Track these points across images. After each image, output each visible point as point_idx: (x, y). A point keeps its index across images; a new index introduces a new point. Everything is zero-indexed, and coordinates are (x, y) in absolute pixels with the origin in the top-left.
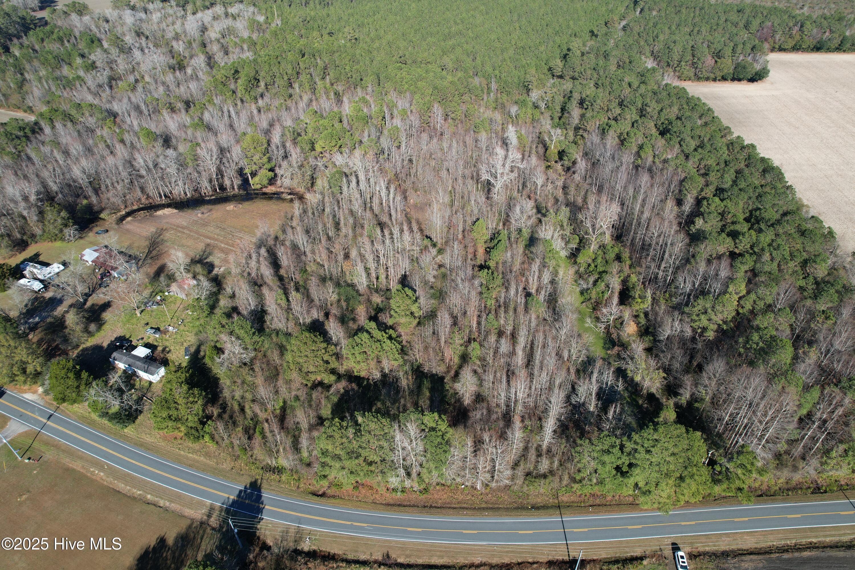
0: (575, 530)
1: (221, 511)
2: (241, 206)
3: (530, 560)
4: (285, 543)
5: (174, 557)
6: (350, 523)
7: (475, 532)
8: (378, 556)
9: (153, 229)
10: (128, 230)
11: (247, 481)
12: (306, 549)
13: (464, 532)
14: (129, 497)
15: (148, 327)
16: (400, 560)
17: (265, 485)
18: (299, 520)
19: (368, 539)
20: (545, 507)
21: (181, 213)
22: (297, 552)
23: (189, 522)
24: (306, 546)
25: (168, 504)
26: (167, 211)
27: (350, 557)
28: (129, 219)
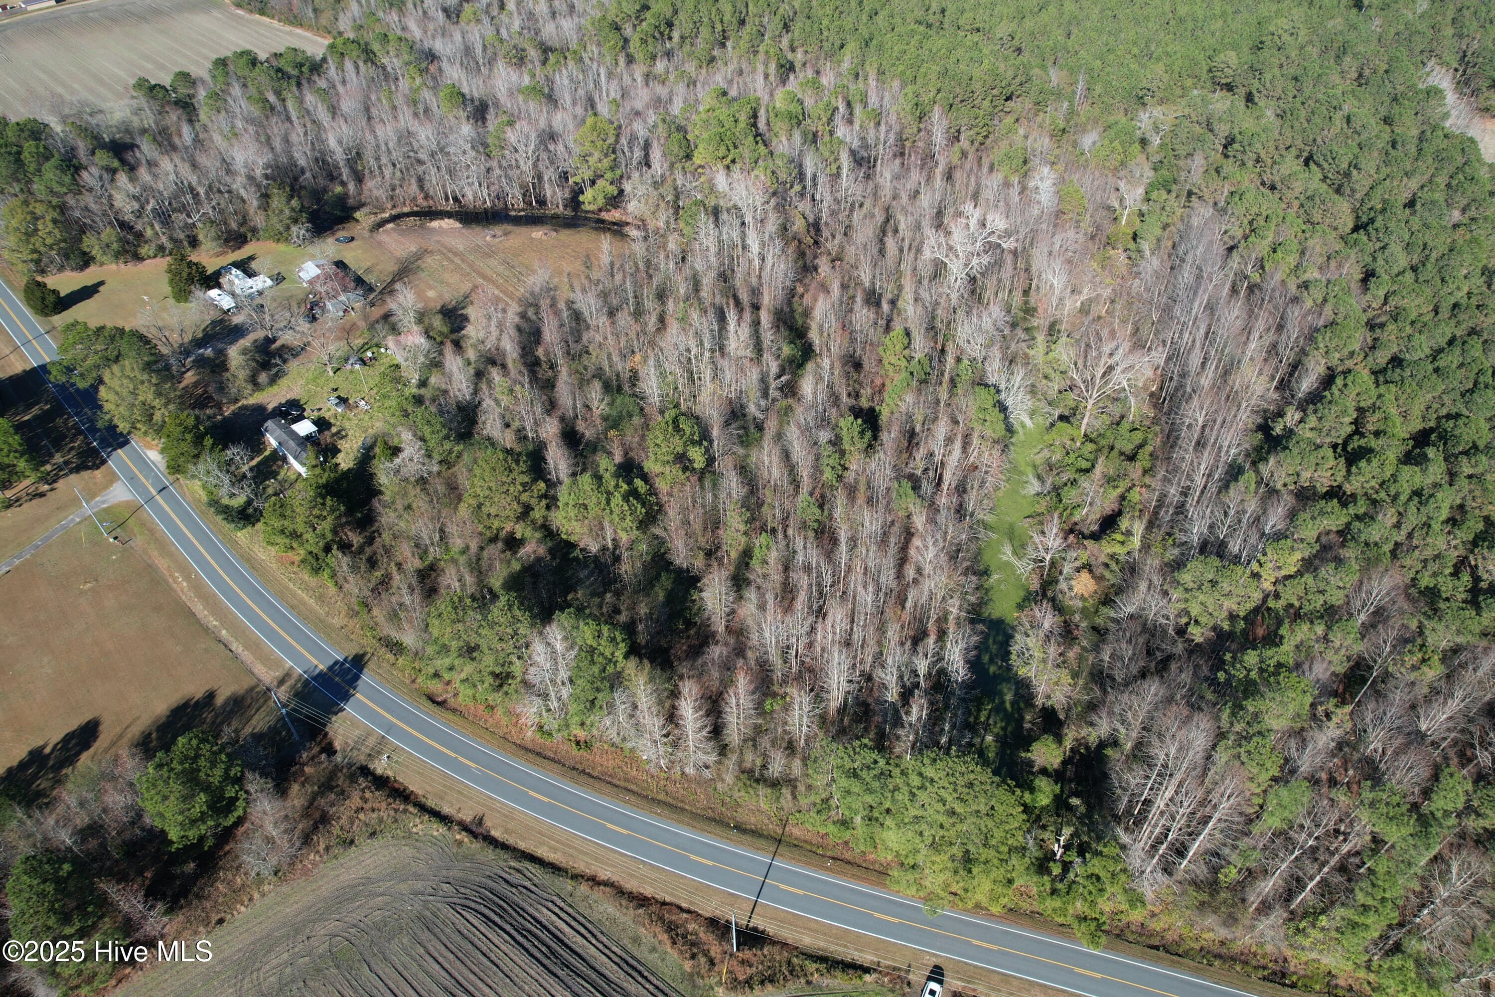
0: (782, 886)
1: (298, 681)
2: (554, 234)
3: (684, 905)
4: (355, 753)
5: (214, 722)
6: (454, 755)
7: (625, 832)
8: (467, 816)
9: (413, 248)
10: (380, 243)
11: (352, 650)
12: (379, 771)
13: (609, 825)
14: (202, 625)
15: (336, 394)
16: (496, 833)
17: (371, 665)
18: (390, 728)
19: (467, 786)
20: (756, 833)
21: (465, 231)
22: (365, 771)
23: (253, 682)
24: (381, 766)
25: (240, 649)
26: (447, 224)
27: (431, 803)
28: (390, 226)
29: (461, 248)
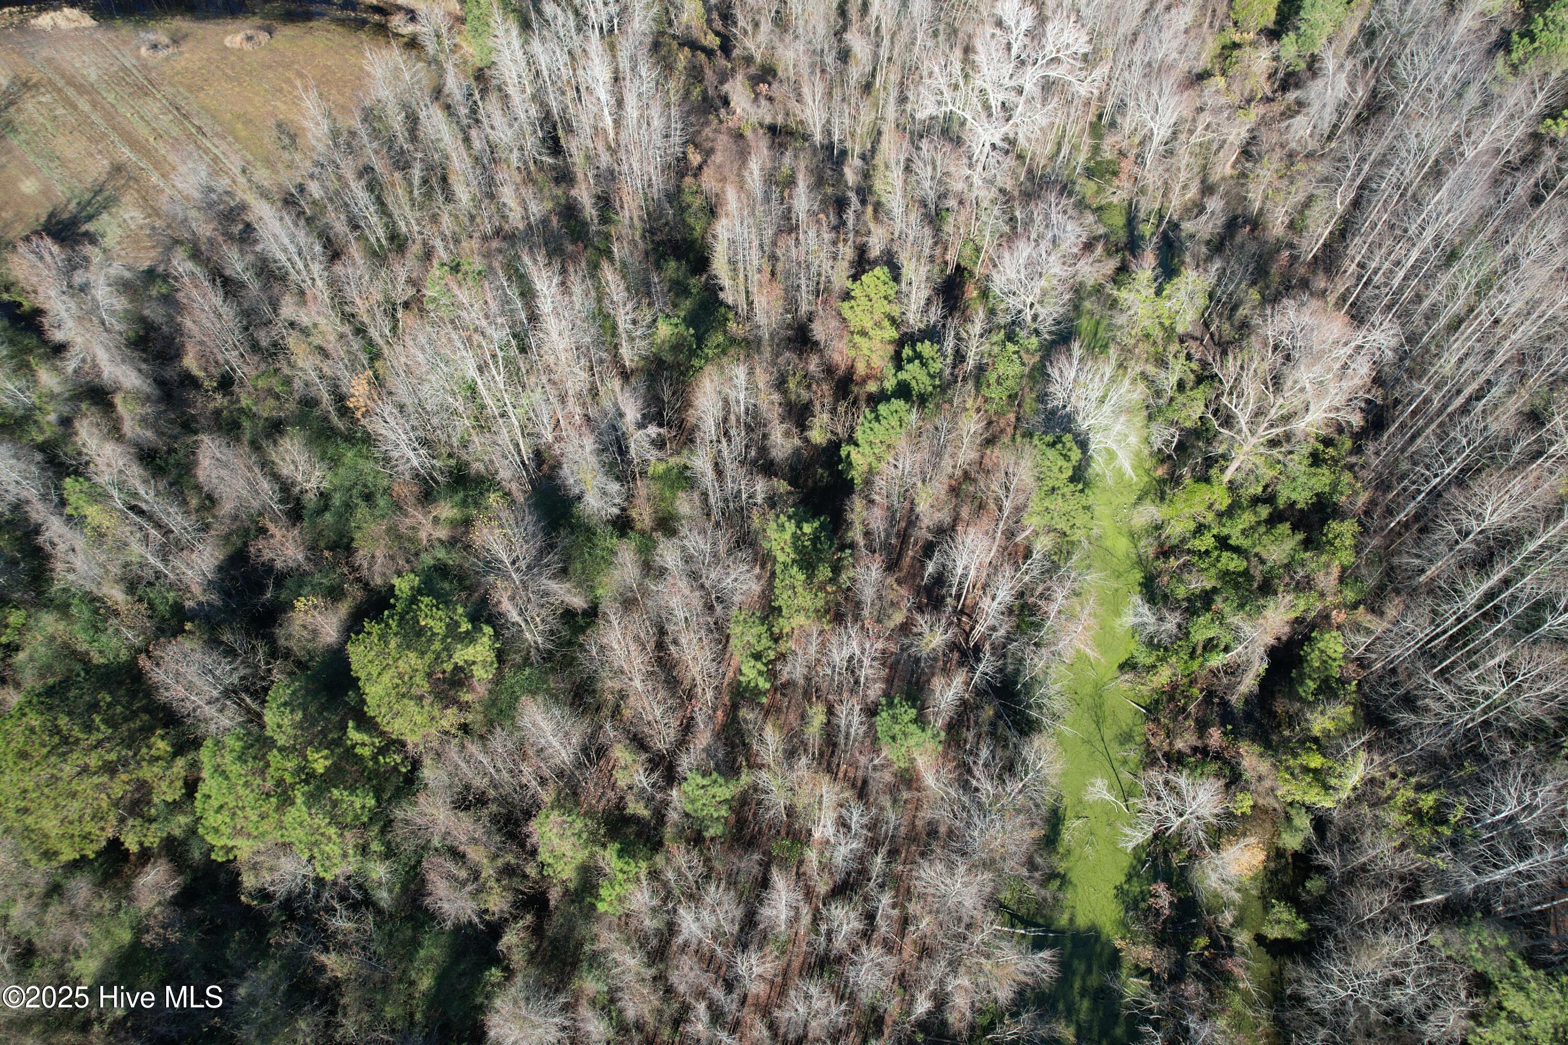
21: (102, 36)
26: (68, 18)
29: (92, 75)
